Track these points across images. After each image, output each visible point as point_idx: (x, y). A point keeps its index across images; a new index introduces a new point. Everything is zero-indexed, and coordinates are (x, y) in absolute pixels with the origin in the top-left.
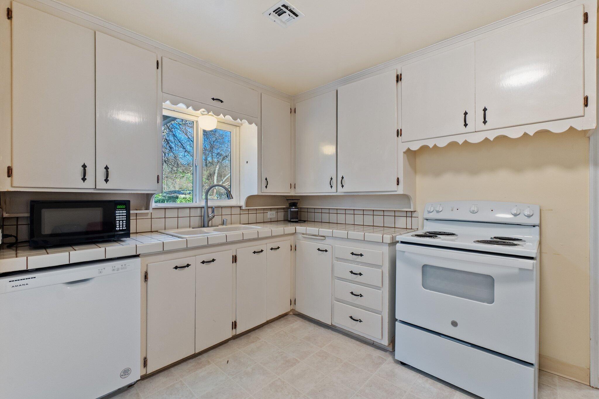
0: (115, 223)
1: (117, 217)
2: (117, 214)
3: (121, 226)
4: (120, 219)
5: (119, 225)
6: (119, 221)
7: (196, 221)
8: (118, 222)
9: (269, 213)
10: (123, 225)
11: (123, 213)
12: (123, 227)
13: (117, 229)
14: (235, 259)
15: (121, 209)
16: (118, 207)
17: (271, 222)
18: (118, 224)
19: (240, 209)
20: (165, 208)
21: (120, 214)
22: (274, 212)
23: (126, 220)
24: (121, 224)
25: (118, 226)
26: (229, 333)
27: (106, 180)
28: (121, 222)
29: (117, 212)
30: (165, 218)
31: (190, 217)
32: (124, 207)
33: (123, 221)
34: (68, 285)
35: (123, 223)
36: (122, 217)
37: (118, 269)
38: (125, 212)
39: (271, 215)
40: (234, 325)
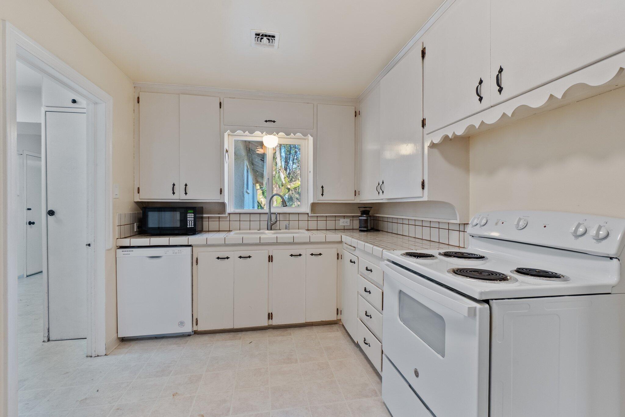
0: (187, 223)
1: (188, 218)
2: (188, 217)
3: (191, 225)
4: (190, 220)
5: (190, 224)
6: (190, 221)
7: (264, 224)
8: (188, 222)
9: (342, 220)
10: (192, 224)
11: (192, 216)
12: (192, 225)
13: (188, 226)
14: (270, 259)
15: (191, 213)
16: (189, 211)
17: (344, 229)
18: (188, 223)
19: (308, 216)
20: (240, 214)
21: (190, 217)
22: (348, 220)
23: (194, 221)
24: (191, 223)
25: (188, 225)
26: (265, 322)
27: (186, 193)
28: (191, 222)
29: (188, 215)
30: (240, 221)
31: (260, 221)
32: (192, 211)
33: (192, 221)
34: (151, 258)
35: (192, 223)
36: (191, 218)
37: (176, 253)
38: (193, 215)
39: (343, 222)
40: (270, 316)
